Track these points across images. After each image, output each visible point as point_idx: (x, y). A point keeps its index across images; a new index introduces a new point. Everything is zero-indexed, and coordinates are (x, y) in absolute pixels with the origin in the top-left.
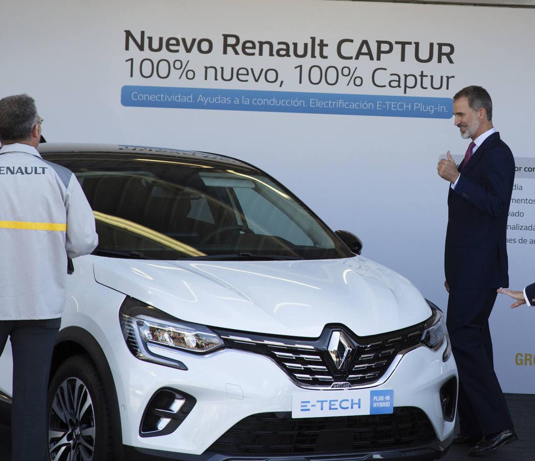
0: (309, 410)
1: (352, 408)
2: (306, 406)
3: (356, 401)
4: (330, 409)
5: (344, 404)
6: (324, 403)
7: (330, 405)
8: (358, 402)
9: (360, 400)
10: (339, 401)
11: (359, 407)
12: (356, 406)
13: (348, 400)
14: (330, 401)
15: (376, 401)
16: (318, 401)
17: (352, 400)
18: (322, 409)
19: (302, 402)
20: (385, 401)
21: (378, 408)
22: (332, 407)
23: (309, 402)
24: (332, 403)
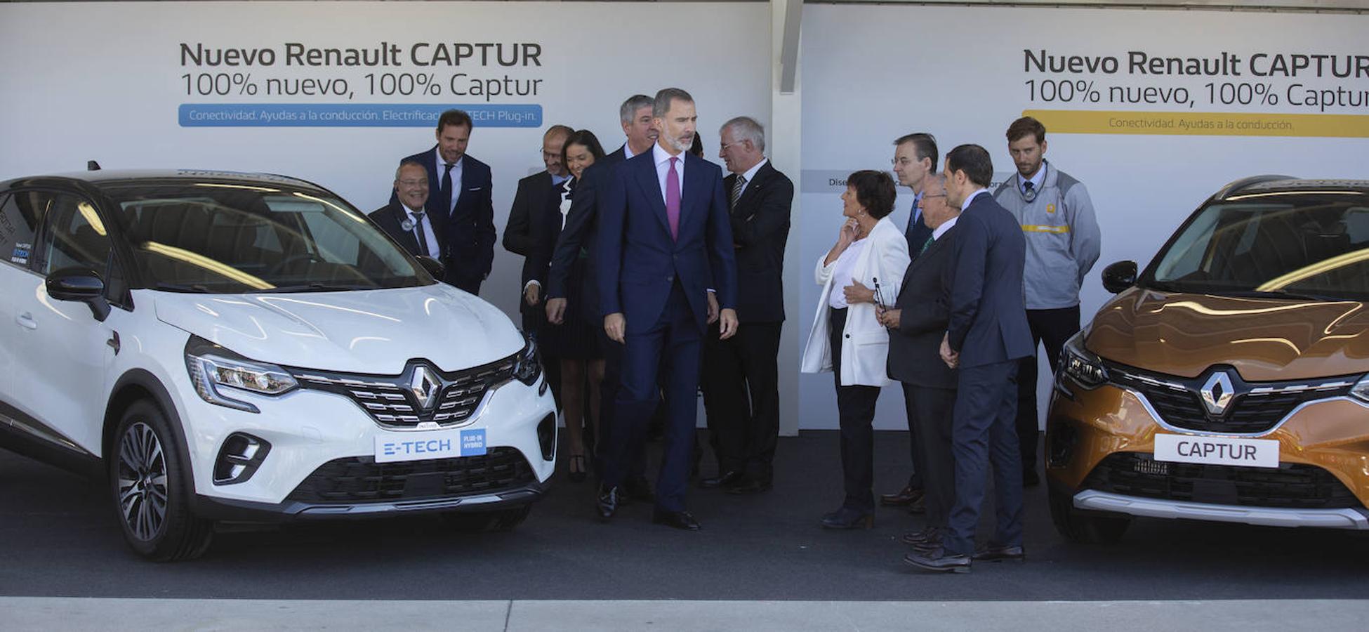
0: (393, 453)
1: (441, 449)
2: (390, 449)
3: (445, 442)
4: (417, 451)
5: (432, 446)
6: (410, 445)
7: (417, 447)
8: (446, 443)
9: (449, 441)
10: (426, 444)
11: (449, 449)
12: (445, 448)
13: (435, 442)
14: (417, 443)
15: (466, 442)
16: (403, 444)
17: (441, 442)
18: (408, 452)
19: (386, 445)
20: (476, 441)
21: (470, 449)
22: (419, 449)
23: (393, 445)
24: (419, 445)
